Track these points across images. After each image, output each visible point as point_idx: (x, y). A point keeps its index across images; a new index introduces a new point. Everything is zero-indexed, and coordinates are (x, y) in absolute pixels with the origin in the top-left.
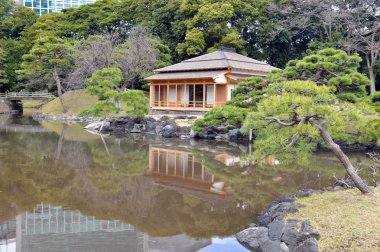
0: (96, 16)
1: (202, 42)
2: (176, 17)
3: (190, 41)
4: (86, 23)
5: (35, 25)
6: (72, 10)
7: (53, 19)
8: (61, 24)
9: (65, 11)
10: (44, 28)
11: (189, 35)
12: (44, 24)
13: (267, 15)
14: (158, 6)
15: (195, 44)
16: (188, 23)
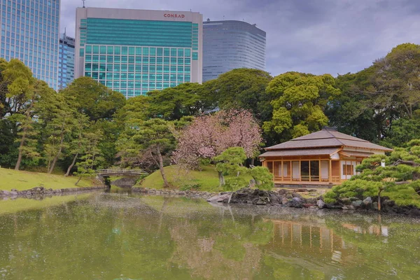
0: (180, 98)
1: (290, 120)
2: (260, 98)
3: (277, 120)
4: (172, 104)
5: (125, 107)
6: (156, 93)
7: (140, 101)
8: (147, 106)
9: (149, 94)
10: (133, 110)
11: (276, 115)
12: (133, 106)
13: (349, 95)
14: (243, 88)
15: (283, 122)
16: (275, 103)
